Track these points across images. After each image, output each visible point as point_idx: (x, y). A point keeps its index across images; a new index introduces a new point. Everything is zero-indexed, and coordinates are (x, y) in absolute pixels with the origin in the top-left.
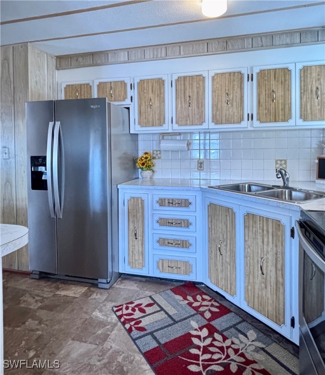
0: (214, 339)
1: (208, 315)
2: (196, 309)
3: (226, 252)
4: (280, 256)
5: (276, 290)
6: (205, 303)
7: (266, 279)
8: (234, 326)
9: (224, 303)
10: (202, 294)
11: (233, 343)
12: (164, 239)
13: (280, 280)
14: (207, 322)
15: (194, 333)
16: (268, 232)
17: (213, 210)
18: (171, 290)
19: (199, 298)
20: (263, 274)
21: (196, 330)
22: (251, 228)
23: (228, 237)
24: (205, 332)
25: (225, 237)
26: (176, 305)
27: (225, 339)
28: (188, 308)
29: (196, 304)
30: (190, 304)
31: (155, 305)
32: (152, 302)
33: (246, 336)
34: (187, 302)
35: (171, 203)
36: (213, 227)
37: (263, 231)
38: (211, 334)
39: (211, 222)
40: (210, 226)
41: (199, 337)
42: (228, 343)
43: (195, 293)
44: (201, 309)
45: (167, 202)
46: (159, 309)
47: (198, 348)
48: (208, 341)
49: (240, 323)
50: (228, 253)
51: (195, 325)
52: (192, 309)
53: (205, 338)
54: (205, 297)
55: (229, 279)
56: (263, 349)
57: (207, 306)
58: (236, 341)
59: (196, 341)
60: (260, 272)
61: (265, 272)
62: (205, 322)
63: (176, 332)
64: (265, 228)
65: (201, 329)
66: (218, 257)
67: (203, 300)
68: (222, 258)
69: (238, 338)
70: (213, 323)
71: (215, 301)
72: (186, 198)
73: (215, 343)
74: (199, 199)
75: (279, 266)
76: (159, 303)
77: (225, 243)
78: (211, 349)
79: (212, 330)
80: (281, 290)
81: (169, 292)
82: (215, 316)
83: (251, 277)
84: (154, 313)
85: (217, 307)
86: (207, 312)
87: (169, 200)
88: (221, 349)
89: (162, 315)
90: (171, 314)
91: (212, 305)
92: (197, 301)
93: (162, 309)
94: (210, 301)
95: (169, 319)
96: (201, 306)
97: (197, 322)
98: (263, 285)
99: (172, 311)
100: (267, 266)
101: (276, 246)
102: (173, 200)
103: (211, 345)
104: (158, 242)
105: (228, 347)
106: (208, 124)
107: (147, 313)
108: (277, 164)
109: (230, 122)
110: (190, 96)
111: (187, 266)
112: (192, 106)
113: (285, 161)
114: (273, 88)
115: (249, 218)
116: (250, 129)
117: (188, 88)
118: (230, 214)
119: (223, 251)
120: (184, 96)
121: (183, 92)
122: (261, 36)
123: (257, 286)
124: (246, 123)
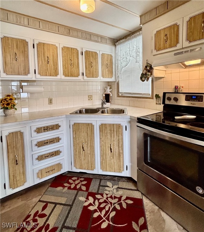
0: (99, 200)
1: (84, 188)
2: (75, 188)
4: (120, 140)
5: (119, 157)
6: (77, 182)
7: (113, 155)
8: (100, 185)
9: (86, 176)
10: (70, 178)
11: (107, 195)
12: (42, 156)
13: (121, 151)
14: (87, 193)
15: (86, 204)
16: (114, 131)
17: (76, 127)
18: (51, 186)
19: (70, 181)
20: (111, 152)
21: (86, 201)
22: (104, 131)
23: (89, 139)
24: (91, 200)
25: (86, 140)
26: (62, 195)
27: (102, 195)
28: (71, 191)
29: (73, 186)
30: (69, 188)
31: (49, 204)
32: (45, 204)
33: (108, 187)
34: (66, 188)
35: (47, 129)
36: (77, 137)
37: (111, 131)
38: (95, 199)
39: (76, 134)
40: (74, 136)
41: (90, 205)
42: (105, 196)
43: (67, 180)
44: (78, 187)
45: (42, 129)
46: (54, 205)
47: (95, 211)
48: (97, 203)
49: (100, 182)
50: (89, 148)
51: (82, 199)
52: (74, 191)
53: (94, 202)
54: (74, 179)
55: (90, 162)
56: (118, 188)
57: (79, 183)
58: (107, 192)
59: (91, 208)
60: (110, 151)
61: (112, 151)
62: (86, 193)
63: (77, 214)
64: (112, 129)
65: (87, 198)
66: (81, 152)
67: (74, 181)
68: (85, 153)
69: (106, 190)
70: (90, 191)
71: (81, 178)
72: (56, 123)
73: (101, 201)
74: (65, 122)
75: (120, 145)
76: (50, 201)
77: (86, 144)
78: (102, 206)
79: (93, 195)
80: (121, 156)
81: (50, 189)
82: (88, 186)
83: (104, 156)
84: (53, 210)
85: (84, 181)
86: (82, 186)
87: (44, 127)
88: (105, 202)
89: (59, 208)
90: (63, 203)
91: (81, 181)
92: (72, 184)
93: (56, 204)
94: (78, 179)
95: (66, 207)
96: (76, 185)
97: (83, 196)
98: (112, 157)
99: (63, 200)
100: (114, 147)
101: (118, 137)
102: (47, 127)
103: (100, 204)
104: (37, 159)
105: (107, 198)
106: (61, 76)
107: (48, 215)
108: (89, 97)
109: (73, 76)
110: (48, 57)
111: (59, 166)
112: (50, 64)
113: (92, 96)
114: (91, 61)
115: (103, 127)
116: (82, 80)
117: (46, 52)
118: (90, 126)
119: (85, 148)
120: (44, 56)
121: (43, 53)
122: (86, 32)
123: (108, 160)
124: (80, 77)
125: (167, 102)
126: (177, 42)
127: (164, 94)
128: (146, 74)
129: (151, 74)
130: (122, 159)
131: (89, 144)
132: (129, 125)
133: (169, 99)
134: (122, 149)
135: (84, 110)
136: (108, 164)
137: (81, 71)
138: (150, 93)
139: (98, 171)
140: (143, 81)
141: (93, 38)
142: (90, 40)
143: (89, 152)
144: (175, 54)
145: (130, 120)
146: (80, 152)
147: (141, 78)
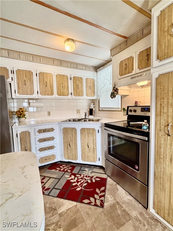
0: (78, 177)
1: (69, 171)
2: (63, 171)
3: (73, 145)
4: (95, 140)
5: (94, 151)
6: (65, 168)
7: (90, 149)
8: (80, 170)
9: (72, 165)
10: (61, 165)
11: (84, 175)
12: (42, 148)
13: (95, 147)
14: (71, 173)
15: (69, 179)
16: (90, 133)
17: (65, 131)
18: (48, 169)
19: (61, 167)
20: (89, 148)
21: (69, 177)
22: (83, 133)
23: (74, 139)
24: (73, 177)
25: (72, 139)
26: (55, 173)
27: (80, 175)
28: (60, 172)
29: (62, 170)
30: (60, 170)
31: (46, 178)
32: (43, 177)
33: (85, 171)
34: (58, 170)
35: (45, 131)
36: (66, 137)
37: (88, 133)
38: (75, 176)
39: (65, 135)
40: (64, 137)
41: (72, 179)
42: (82, 176)
43: (59, 166)
44: (65, 170)
45: (42, 131)
46: (49, 178)
47: (75, 182)
48: (76, 179)
49: (81, 168)
50: (74, 145)
52: (62, 172)
53: (74, 178)
54: (63, 166)
55: (74, 154)
56: (92, 172)
57: (67, 168)
58: (84, 174)
59: (72, 181)
60: (87, 147)
61: (89, 147)
62: (70, 174)
63: (63, 183)
64: (89, 132)
65: (71, 176)
66: (69, 148)
67: (64, 167)
68: (71, 148)
69: (84, 173)
70: (73, 172)
71: (68, 165)
72: (52, 127)
73: (79, 178)
74: (57, 127)
75: (94, 143)
76: (47, 176)
77: (72, 142)
78: (79, 180)
79: (75, 175)
80: (95, 151)
81: (47, 170)
82: (72, 170)
83: (84, 150)
84: (48, 180)
85: (70, 167)
87: (43, 129)
88: (82, 178)
89: (52, 180)
90: (55, 177)
91: (68, 167)
92: (62, 168)
93: (50, 178)
94: (66, 166)
95: (57, 179)
96: (64, 169)
97: (68, 175)
98: (89, 152)
99: (55, 176)
100: (90, 145)
101: (93, 137)
102: (45, 129)
103: (78, 179)
104: (39, 150)
105: (83, 177)
106: (55, 95)
107: (45, 182)
108: (77, 111)
109: (64, 96)
110: (46, 82)
111: (53, 156)
112: (48, 87)
113: (79, 110)
114: (78, 84)
115: (83, 130)
116: (71, 98)
117: (45, 78)
118: (74, 130)
119: (71, 145)
120: (44, 82)
121: (43, 79)
122: (74, 63)
123: (86, 153)
124: (70, 96)
125: (130, 113)
126: (133, 70)
127: (128, 107)
128: (114, 93)
129: (117, 93)
130: (95, 153)
131: (74, 142)
132: (101, 129)
133: (131, 111)
134: (96, 146)
135: (72, 120)
136: (86, 156)
137: (70, 92)
138: (120, 107)
139: (80, 161)
140: (112, 98)
141: (79, 67)
142: (77, 68)
143: (73, 148)
144: (132, 78)
145: (101, 125)
146: (67, 148)
147: (111, 96)
